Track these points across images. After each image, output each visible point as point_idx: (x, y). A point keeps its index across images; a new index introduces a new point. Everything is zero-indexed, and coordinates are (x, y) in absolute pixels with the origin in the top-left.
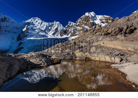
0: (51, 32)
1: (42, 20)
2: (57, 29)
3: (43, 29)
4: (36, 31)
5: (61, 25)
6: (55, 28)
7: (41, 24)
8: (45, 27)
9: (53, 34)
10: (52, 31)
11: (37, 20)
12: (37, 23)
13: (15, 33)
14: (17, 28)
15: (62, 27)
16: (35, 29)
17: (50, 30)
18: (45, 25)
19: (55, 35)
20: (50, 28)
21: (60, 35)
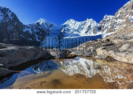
0: (83, 30)
1: (75, 21)
2: (90, 26)
3: (76, 28)
4: (70, 31)
5: (95, 21)
6: (88, 25)
7: (75, 24)
8: (78, 26)
9: (85, 33)
10: (85, 29)
11: (71, 21)
12: (72, 24)
13: (57, 34)
14: (58, 31)
15: (96, 24)
16: (70, 30)
17: (83, 29)
18: (78, 24)
19: (87, 33)
20: (82, 27)
21: (93, 32)
